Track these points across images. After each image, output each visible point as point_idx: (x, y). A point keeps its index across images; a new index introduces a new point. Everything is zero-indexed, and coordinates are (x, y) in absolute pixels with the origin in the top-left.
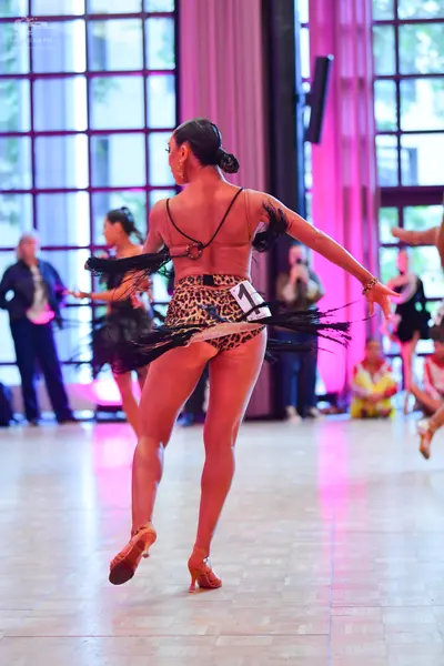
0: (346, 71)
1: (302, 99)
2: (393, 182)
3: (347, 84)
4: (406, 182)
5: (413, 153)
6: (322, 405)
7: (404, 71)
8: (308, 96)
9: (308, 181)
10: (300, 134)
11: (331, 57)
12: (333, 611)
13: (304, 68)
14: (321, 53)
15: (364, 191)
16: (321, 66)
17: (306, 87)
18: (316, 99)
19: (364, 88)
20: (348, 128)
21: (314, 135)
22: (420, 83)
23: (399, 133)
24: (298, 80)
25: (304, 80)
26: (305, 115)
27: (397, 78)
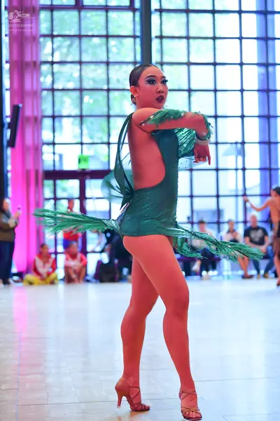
0: (28, 112)
1: (6, 126)
2: (51, 168)
3: (28, 119)
4: (57, 168)
5: (61, 156)
6: (16, 278)
7: (56, 114)
8: (9, 124)
9: (9, 167)
10: (5, 143)
11: (21, 105)
12: (20, 377)
13: (7, 111)
14: (16, 103)
15: (37, 172)
16: (16, 110)
17: (8, 120)
18: (13, 126)
19: (37, 121)
20: (29, 141)
21: (12, 143)
22: (64, 120)
23: (54, 144)
24: (4, 116)
25: (7, 117)
26: (8, 134)
27: (54, 117)
